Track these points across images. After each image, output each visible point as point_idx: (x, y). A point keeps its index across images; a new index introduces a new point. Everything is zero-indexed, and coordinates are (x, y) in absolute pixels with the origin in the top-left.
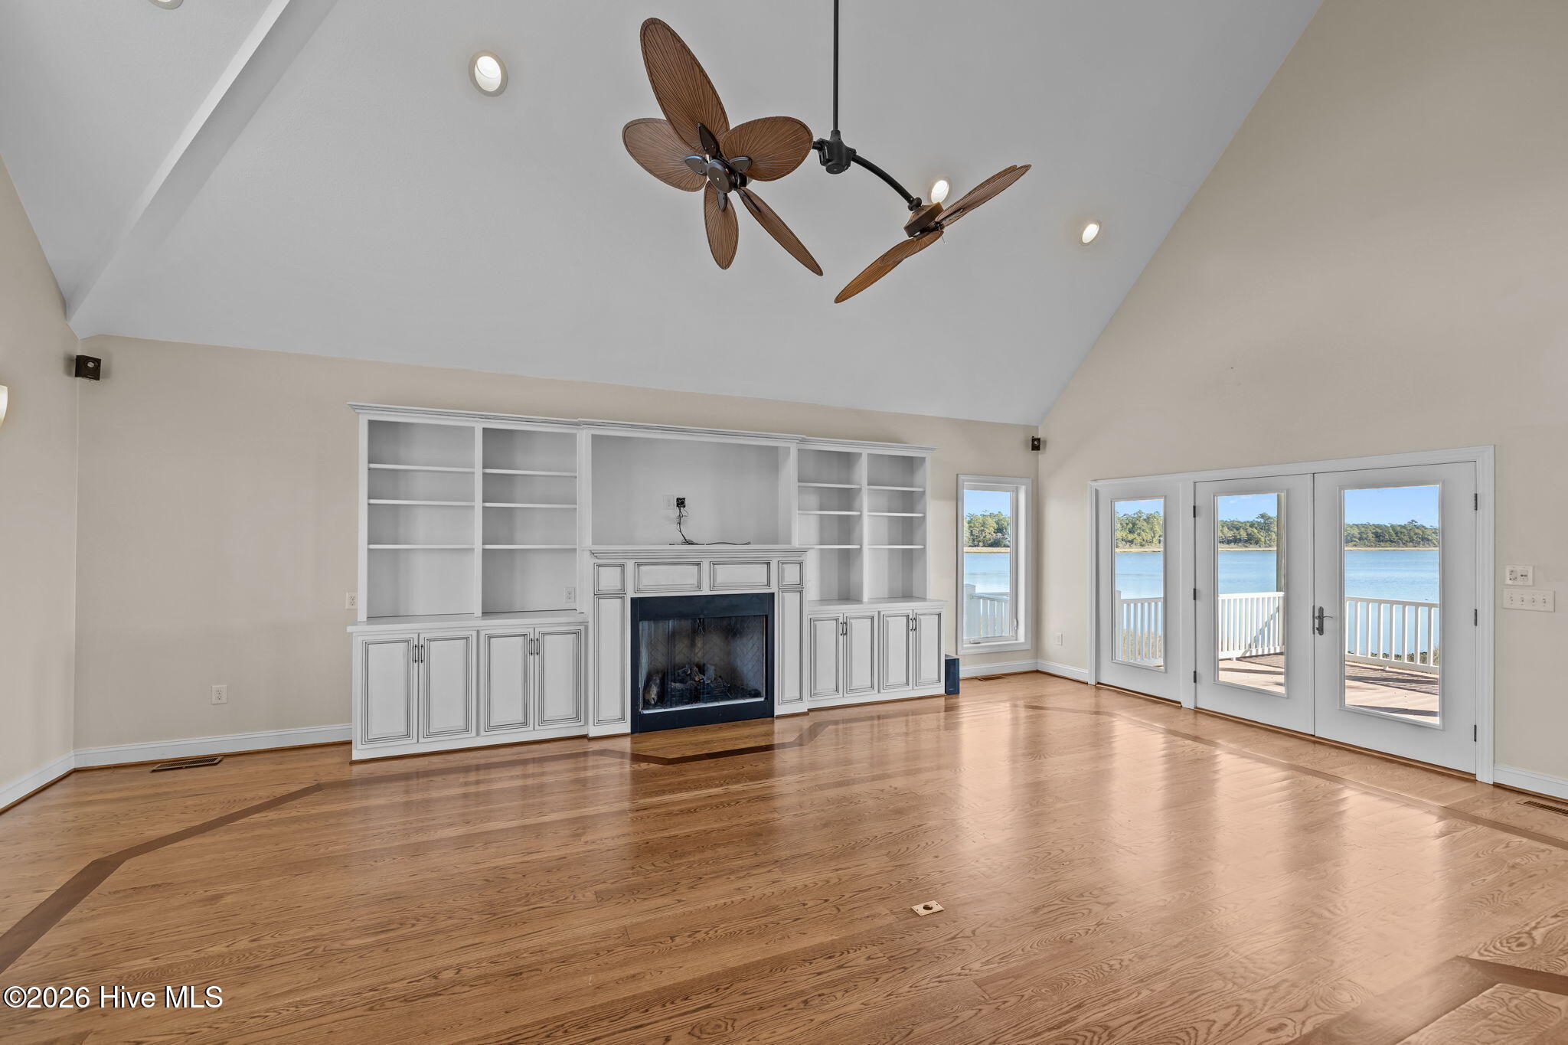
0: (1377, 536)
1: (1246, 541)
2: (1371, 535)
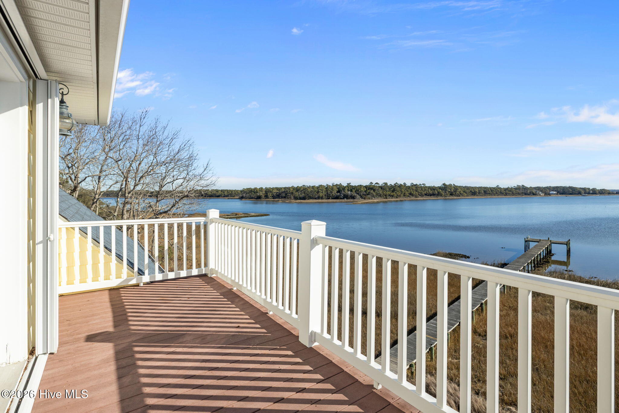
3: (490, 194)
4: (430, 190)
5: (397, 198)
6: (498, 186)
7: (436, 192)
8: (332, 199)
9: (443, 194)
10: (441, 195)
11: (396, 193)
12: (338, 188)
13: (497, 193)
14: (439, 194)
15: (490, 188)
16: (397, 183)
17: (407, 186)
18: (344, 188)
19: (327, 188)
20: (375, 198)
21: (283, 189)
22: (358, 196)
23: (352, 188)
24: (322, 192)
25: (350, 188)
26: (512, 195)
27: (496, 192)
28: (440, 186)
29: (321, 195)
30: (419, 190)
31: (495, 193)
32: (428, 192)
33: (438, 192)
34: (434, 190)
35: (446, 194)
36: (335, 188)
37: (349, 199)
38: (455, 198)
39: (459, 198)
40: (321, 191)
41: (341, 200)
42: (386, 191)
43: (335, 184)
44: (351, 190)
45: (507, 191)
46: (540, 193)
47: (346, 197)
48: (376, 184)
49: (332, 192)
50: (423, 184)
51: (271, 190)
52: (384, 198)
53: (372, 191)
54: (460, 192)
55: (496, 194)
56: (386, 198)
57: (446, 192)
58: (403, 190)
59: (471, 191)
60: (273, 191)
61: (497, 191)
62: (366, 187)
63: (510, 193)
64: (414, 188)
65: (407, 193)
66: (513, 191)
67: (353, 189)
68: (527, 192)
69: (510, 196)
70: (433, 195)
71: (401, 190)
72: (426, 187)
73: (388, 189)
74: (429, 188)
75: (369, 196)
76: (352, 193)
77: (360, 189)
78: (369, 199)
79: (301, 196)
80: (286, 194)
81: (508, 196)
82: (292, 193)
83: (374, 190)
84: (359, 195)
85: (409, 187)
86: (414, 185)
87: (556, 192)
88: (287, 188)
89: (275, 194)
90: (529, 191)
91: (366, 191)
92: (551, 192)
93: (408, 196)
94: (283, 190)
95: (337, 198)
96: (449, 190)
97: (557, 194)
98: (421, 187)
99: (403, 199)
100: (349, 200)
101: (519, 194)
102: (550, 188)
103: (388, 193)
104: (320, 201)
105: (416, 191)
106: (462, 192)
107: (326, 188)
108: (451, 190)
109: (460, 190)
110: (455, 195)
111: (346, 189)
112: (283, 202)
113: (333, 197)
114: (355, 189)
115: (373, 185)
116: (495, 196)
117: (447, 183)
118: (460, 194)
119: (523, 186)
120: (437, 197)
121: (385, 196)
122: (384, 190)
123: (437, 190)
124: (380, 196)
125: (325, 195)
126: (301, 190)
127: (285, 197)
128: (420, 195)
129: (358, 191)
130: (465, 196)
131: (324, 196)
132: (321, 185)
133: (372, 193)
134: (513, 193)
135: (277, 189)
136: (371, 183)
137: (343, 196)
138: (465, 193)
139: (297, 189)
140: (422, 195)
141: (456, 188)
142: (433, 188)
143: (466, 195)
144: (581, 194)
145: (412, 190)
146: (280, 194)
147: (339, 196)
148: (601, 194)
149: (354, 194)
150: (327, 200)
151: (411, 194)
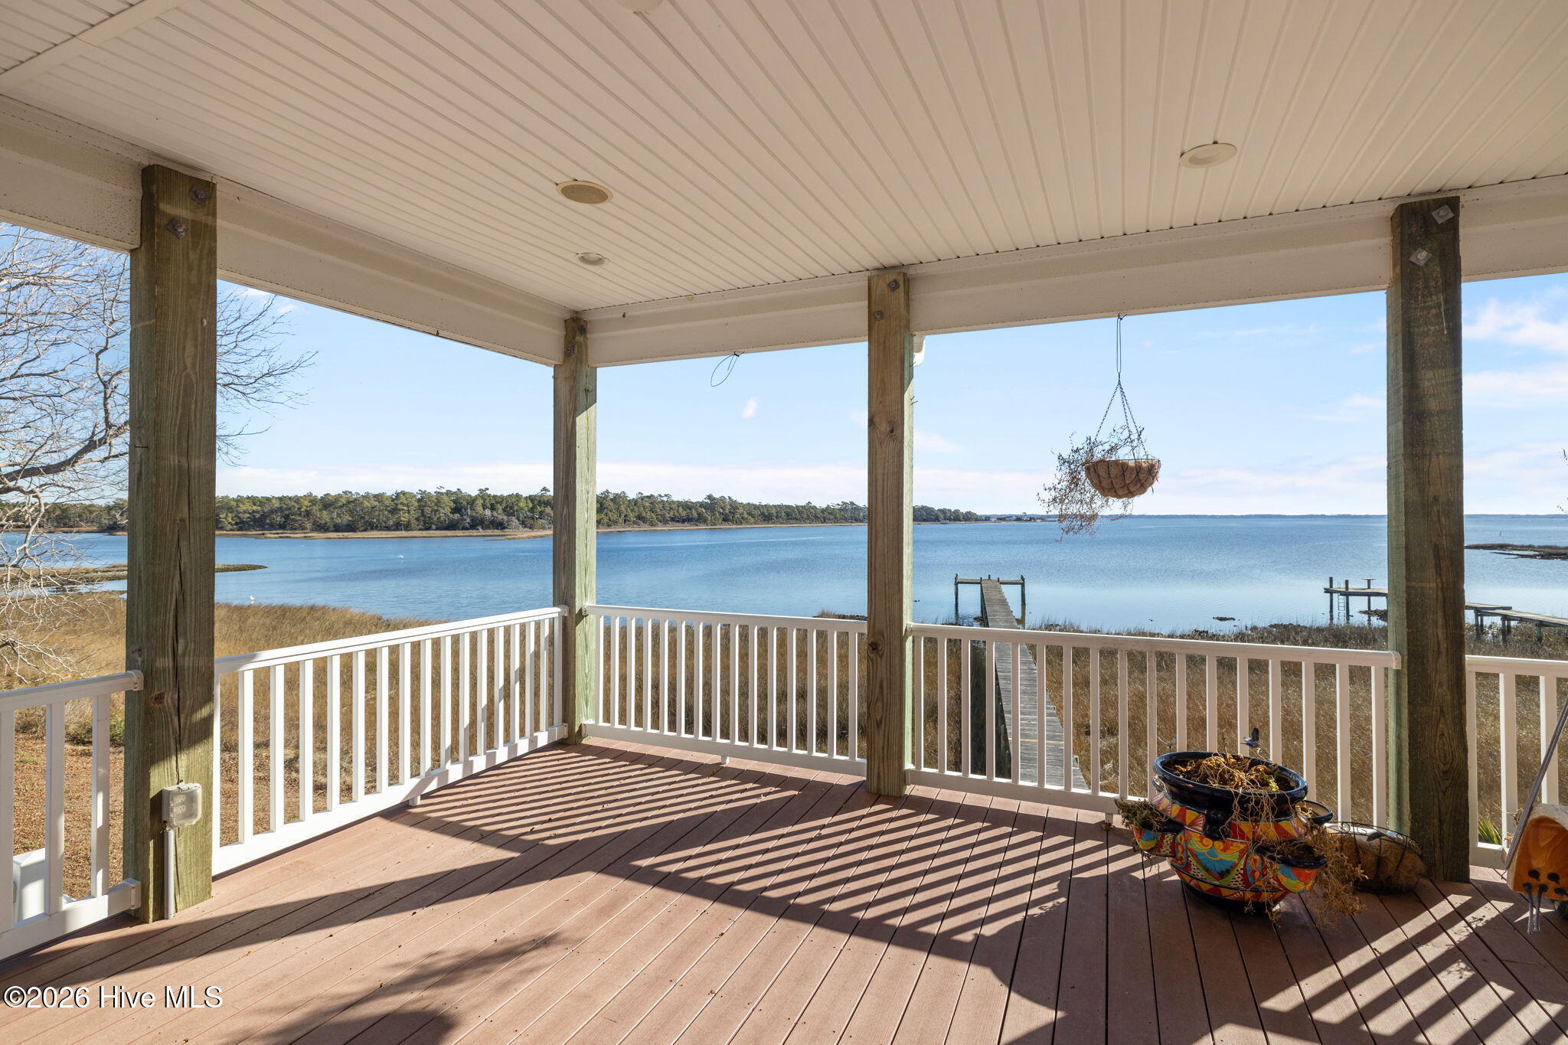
0: (788, 514)
1: (697, 521)
2: (783, 514)
3: (796, 519)
4: (681, 509)
5: (609, 526)
6: (810, 502)
7: (695, 514)
8: (437, 529)
9: (709, 518)
10: (705, 521)
11: (606, 514)
12: (454, 502)
13: (809, 518)
14: (700, 519)
15: (797, 506)
16: (607, 491)
17: (629, 499)
18: (472, 501)
19: (423, 500)
21: (274, 501)
22: (515, 521)
23: (493, 501)
24: (409, 512)
25: (493, 502)
26: (835, 522)
27: (808, 516)
28: (701, 501)
29: (404, 518)
30: (658, 507)
31: (805, 516)
32: (676, 514)
33: (699, 514)
34: (690, 509)
35: (715, 519)
36: (444, 499)
37: (489, 528)
38: (734, 526)
39: (741, 526)
40: (405, 508)
41: (467, 533)
43: (444, 491)
44: (492, 505)
45: (826, 514)
47: (476, 523)
49: (436, 511)
50: (666, 495)
51: (234, 504)
53: (548, 510)
54: (743, 514)
57: (714, 514)
58: (623, 508)
59: (763, 514)
60: (238, 506)
61: (809, 513)
62: (531, 498)
63: (832, 517)
64: (647, 504)
65: (632, 516)
66: (836, 514)
67: (497, 503)
69: (831, 523)
70: (688, 520)
71: (618, 509)
72: (673, 501)
74: (680, 504)
76: (495, 514)
77: (517, 505)
78: (542, 528)
79: (339, 521)
80: (287, 517)
81: (827, 523)
82: (308, 513)
84: (516, 518)
85: (635, 502)
86: (647, 497)
88: (290, 498)
89: (248, 515)
91: (532, 510)
93: (635, 523)
94: (277, 505)
95: (452, 526)
96: (721, 510)
98: (662, 501)
99: (624, 529)
100: (489, 532)
101: (846, 520)
104: (404, 533)
105: (651, 510)
106: (746, 516)
107: (419, 500)
108: (724, 510)
109: (741, 510)
110: (732, 521)
111: (480, 502)
112: (281, 537)
113: (440, 525)
114: (504, 505)
116: (806, 523)
117: (717, 496)
118: (742, 518)
119: (852, 503)
120: (697, 525)
123: (696, 509)
125: (417, 519)
126: (341, 504)
127: (282, 527)
128: (661, 522)
129: (511, 508)
130: (751, 524)
131: (413, 521)
132: (404, 493)
133: (548, 515)
134: (836, 518)
135: (253, 500)
136: (544, 489)
137: (468, 520)
138: (750, 517)
139: (327, 503)
140: (665, 521)
141: (734, 506)
142: (687, 506)
143: (752, 520)
145: (641, 509)
146: (264, 516)
147: (458, 522)
148: (966, 521)
149: (500, 517)
150: (425, 533)
151: (640, 517)
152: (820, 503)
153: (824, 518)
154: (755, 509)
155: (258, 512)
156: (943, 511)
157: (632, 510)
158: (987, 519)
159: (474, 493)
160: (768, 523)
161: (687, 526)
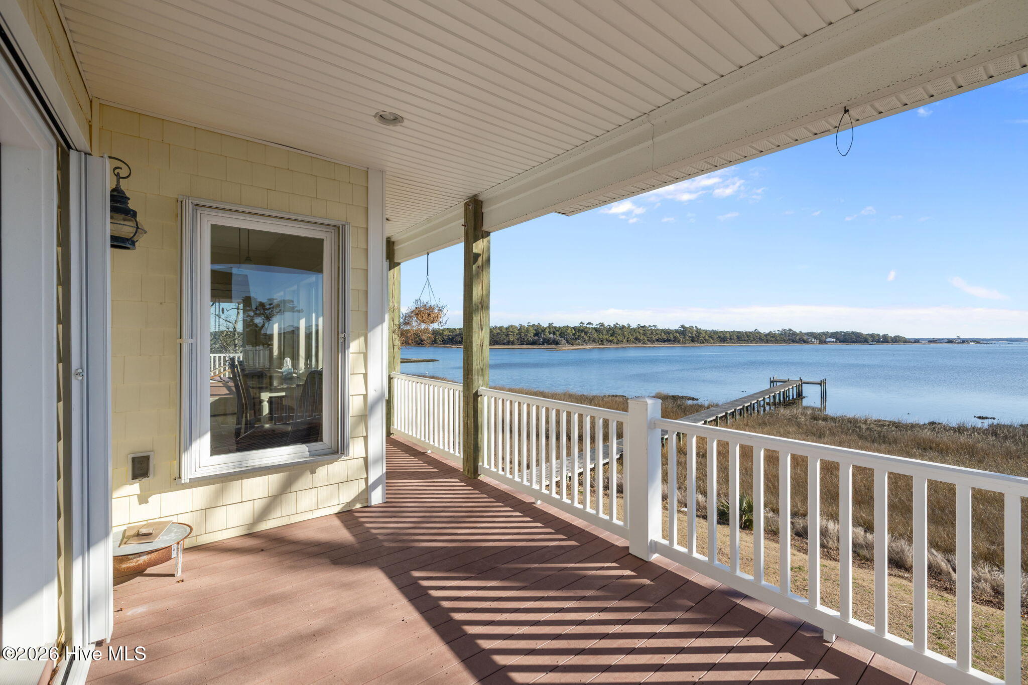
3: (745, 340)
4: (663, 334)
5: (617, 344)
6: (756, 329)
7: (672, 337)
8: (527, 344)
9: (681, 339)
10: (679, 342)
11: (616, 337)
12: (535, 330)
14: (675, 340)
15: (746, 333)
16: (617, 324)
17: (631, 328)
18: (544, 330)
19: (521, 329)
20: (586, 343)
22: (563, 341)
24: (513, 335)
25: (553, 330)
26: (776, 343)
28: (677, 329)
29: (512, 338)
30: (648, 333)
31: (752, 339)
32: (660, 337)
33: (675, 337)
34: (669, 334)
35: (685, 340)
36: (531, 329)
37: (552, 344)
38: (699, 345)
39: (703, 345)
40: (512, 334)
41: (539, 347)
42: (603, 335)
43: (531, 324)
44: (554, 332)
45: (768, 337)
46: (813, 340)
47: (547, 342)
48: (588, 324)
49: (526, 335)
50: (654, 326)
51: (441, 332)
52: (600, 344)
53: (583, 335)
54: (705, 337)
55: (754, 340)
56: (603, 344)
57: (685, 337)
58: (626, 333)
59: (719, 337)
60: (443, 333)
61: (755, 337)
62: (575, 328)
63: (773, 339)
64: (641, 331)
65: (632, 338)
66: (777, 337)
67: (556, 331)
68: (795, 338)
69: (773, 343)
70: (668, 340)
71: (623, 334)
72: (658, 330)
73: (605, 332)
74: (662, 331)
75: (579, 341)
76: (555, 337)
77: (566, 332)
78: (579, 345)
81: (769, 343)
83: (586, 333)
84: (564, 339)
85: (634, 330)
86: (642, 327)
87: (834, 340)
90: (798, 338)
91: (574, 335)
92: (828, 340)
93: (633, 342)
94: (458, 332)
95: (534, 343)
96: (690, 335)
97: (836, 342)
98: (651, 329)
99: (626, 346)
100: (550, 346)
101: (785, 341)
102: (826, 334)
103: (605, 337)
104: (510, 347)
105: (644, 335)
106: (707, 338)
107: (519, 330)
108: (692, 334)
110: (697, 342)
111: (547, 330)
113: (528, 342)
114: (560, 332)
115: (584, 325)
116: (752, 343)
117: (687, 325)
118: (705, 340)
119: (790, 330)
120: (673, 344)
121: (601, 341)
122: (599, 332)
123: (673, 334)
124: (594, 341)
125: (518, 339)
128: (650, 341)
129: (563, 334)
130: (711, 344)
131: (516, 340)
132: (512, 326)
133: (583, 337)
134: (776, 340)
136: (582, 323)
137: (542, 340)
138: (711, 339)
140: (652, 341)
141: (699, 332)
142: (667, 332)
143: (712, 341)
144: (867, 342)
145: (638, 334)
146: (453, 337)
147: (536, 341)
148: (894, 343)
149: (558, 338)
150: (519, 347)
151: (636, 339)
152: (764, 330)
153: (767, 340)
154: (714, 333)
155: (451, 336)
156: (872, 336)
157: (632, 335)
158: (917, 341)
159: (545, 325)
160: (724, 343)
161: (667, 344)
